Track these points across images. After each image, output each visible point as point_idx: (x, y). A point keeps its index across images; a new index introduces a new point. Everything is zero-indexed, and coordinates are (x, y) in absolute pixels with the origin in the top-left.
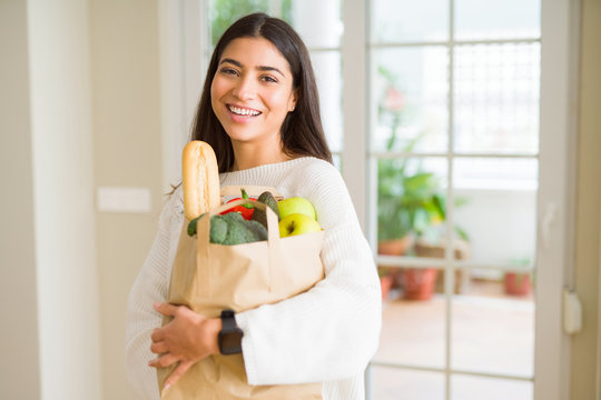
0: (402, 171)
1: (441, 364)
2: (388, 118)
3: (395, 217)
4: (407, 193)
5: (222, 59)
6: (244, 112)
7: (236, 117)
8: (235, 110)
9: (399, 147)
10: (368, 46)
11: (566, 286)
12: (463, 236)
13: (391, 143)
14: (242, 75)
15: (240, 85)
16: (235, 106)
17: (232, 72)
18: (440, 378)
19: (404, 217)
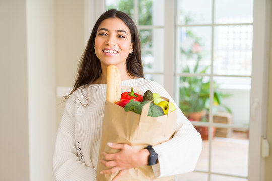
0: (201, 80)
1: (206, 170)
2: (195, 56)
3: (197, 101)
4: (202, 91)
5: (99, 29)
6: (111, 52)
7: (107, 54)
8: (107, 51)
9: (200, 70)
10: (175, 26)
11: (263, 137)
12: (229, 111)
13: (196, 68)
14: (109, 36)
15: (108, 40)
16: (106, 49)
17: (104, 34)
18: (206, 176)
19: (201, 101)
